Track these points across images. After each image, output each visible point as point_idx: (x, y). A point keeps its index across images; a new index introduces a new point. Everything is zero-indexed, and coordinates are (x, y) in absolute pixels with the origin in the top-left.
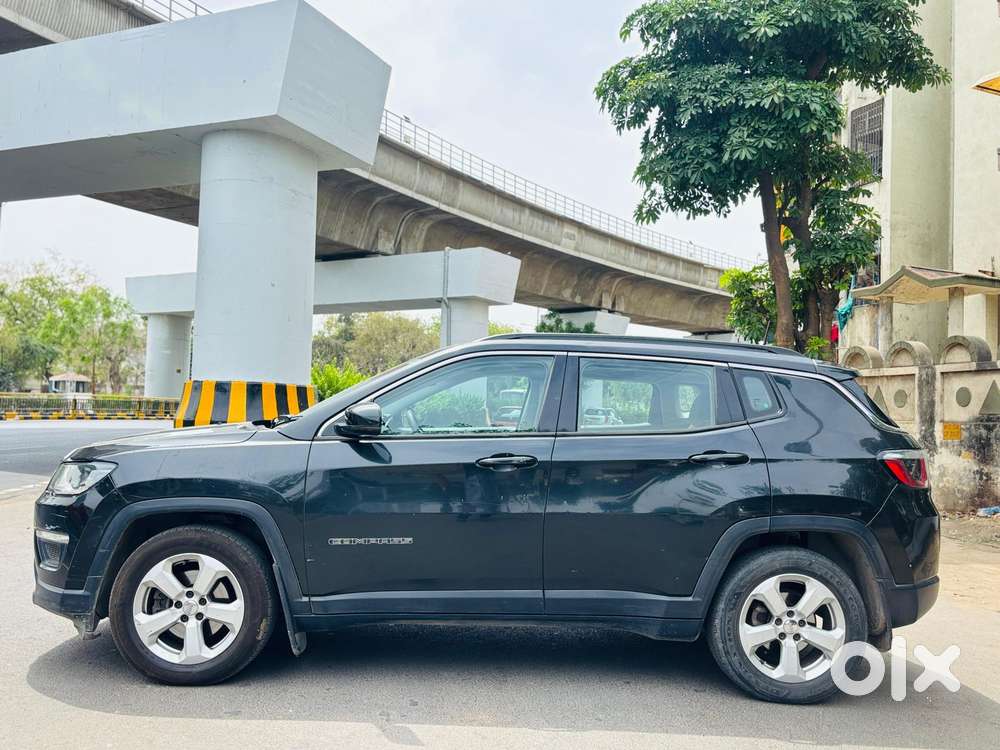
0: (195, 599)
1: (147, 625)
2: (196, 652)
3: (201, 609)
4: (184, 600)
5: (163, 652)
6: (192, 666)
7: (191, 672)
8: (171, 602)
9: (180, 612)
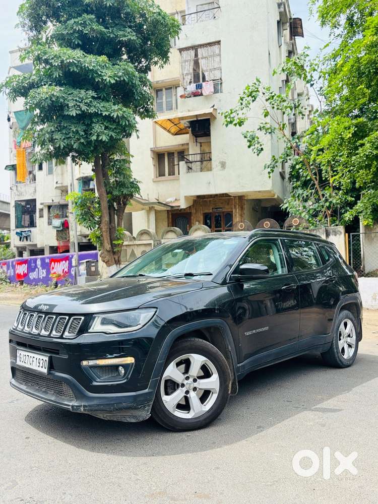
0: (191, 380)
1: (170, 401)
2: (199, 409)
3: (196, 385)
4: (185, 382)
5: (181, 414)
6: (199, 417)
7: (199, 421)
8: (178, 385)
9: (184, 389)
